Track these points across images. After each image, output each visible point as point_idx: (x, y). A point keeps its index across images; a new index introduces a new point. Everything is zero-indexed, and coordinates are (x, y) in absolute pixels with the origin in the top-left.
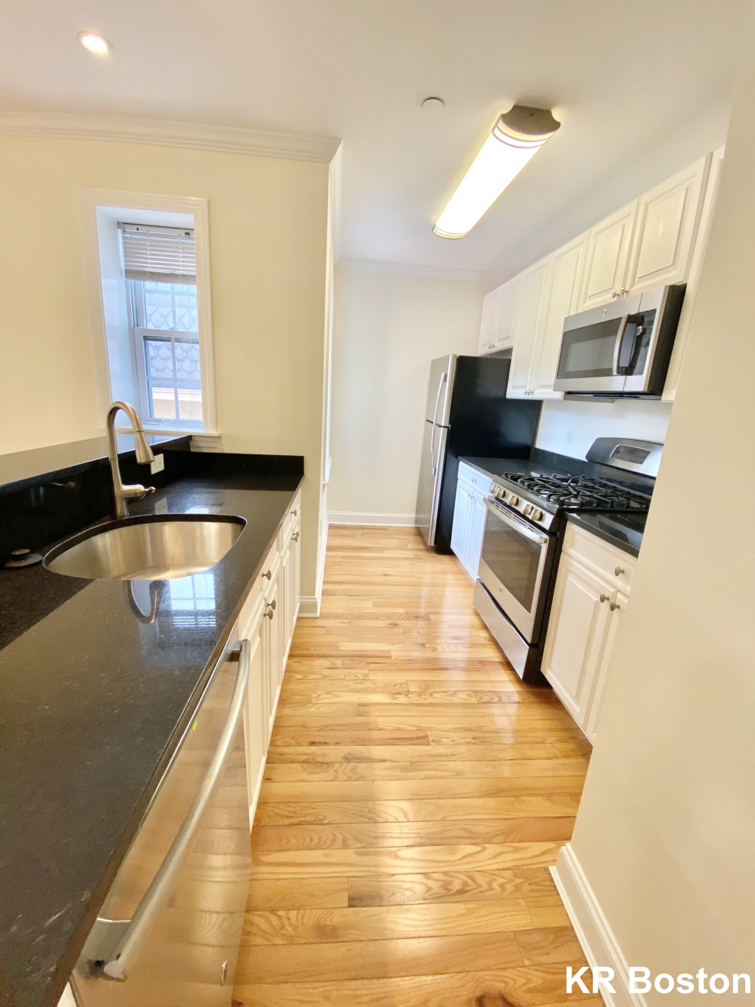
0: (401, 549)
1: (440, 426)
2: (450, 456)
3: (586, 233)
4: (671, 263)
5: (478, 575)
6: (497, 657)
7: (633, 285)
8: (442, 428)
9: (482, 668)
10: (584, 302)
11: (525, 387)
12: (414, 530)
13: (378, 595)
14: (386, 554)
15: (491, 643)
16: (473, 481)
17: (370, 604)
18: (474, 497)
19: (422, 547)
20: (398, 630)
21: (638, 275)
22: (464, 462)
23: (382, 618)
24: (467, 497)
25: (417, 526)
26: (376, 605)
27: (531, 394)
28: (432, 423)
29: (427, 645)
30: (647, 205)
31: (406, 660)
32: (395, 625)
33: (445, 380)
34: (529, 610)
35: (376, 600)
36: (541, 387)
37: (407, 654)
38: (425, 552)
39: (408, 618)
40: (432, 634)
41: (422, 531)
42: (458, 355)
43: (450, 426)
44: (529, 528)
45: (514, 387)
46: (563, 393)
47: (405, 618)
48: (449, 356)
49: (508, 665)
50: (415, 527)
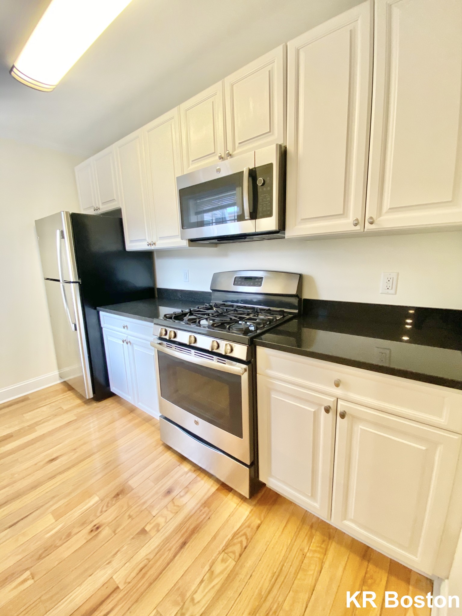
0: (56, 415)
1: (70, 282)
2: (87, 309)
3: (175, 110)
4: (269, 131)
5: (160, 413)
6: (212, 486)
7: (234, 150)
8: (72, 284)
9: (210, 511)
10: (189, 166)
11: (145, 240)
12: (62, 387)
13: (54, 497)
14: (40, 431)
15: (198, 474)
16: (124, 327)
17: (49, 519)
18: (130, 342)
19: (78, 401)
20: (105, 532)
21: (237, 142)
22: (103, 311)
23: (75, 530)
24: (122, 343)
25: (62, 381)
26: (58, 516)
27: (154, 245)
28: (58, 281)
29: (147, 529)
30: (232, 86)
31: (138, 574)
32: (98, 528)
33: (63, 236)
34: (240, 435)
35: (54, 508)
36: (161, 238)
37: (135, 561)
38: (86, 405)
39: (107, 506)
40: (144, 507)
41: (70, 384)
42: (71, 213)
43: (80, 281)
44: (218, 361)
45: (131, 241)
46: (187, 241)
47: (104, 509)
48: (60, 213)
49: (225, 487)
50: (62, 383)
